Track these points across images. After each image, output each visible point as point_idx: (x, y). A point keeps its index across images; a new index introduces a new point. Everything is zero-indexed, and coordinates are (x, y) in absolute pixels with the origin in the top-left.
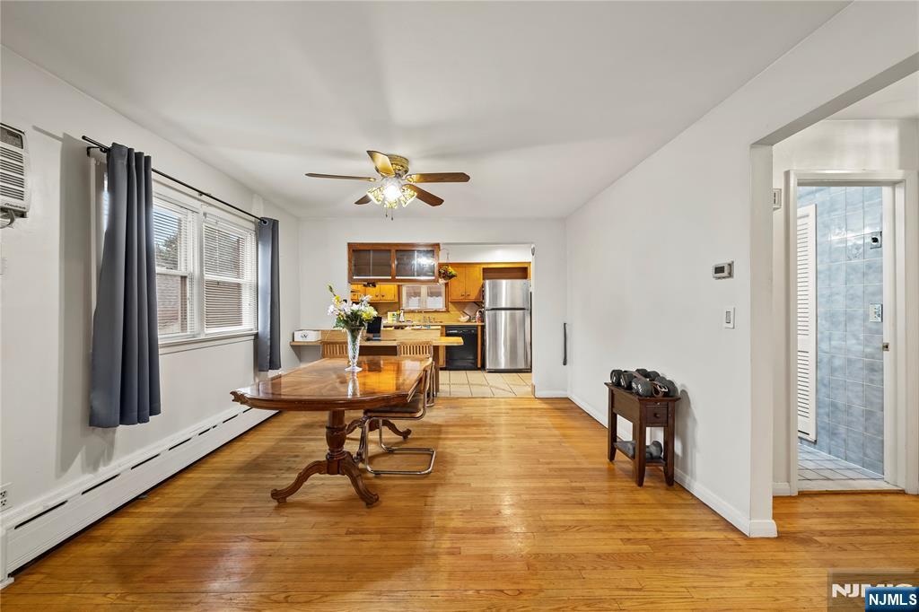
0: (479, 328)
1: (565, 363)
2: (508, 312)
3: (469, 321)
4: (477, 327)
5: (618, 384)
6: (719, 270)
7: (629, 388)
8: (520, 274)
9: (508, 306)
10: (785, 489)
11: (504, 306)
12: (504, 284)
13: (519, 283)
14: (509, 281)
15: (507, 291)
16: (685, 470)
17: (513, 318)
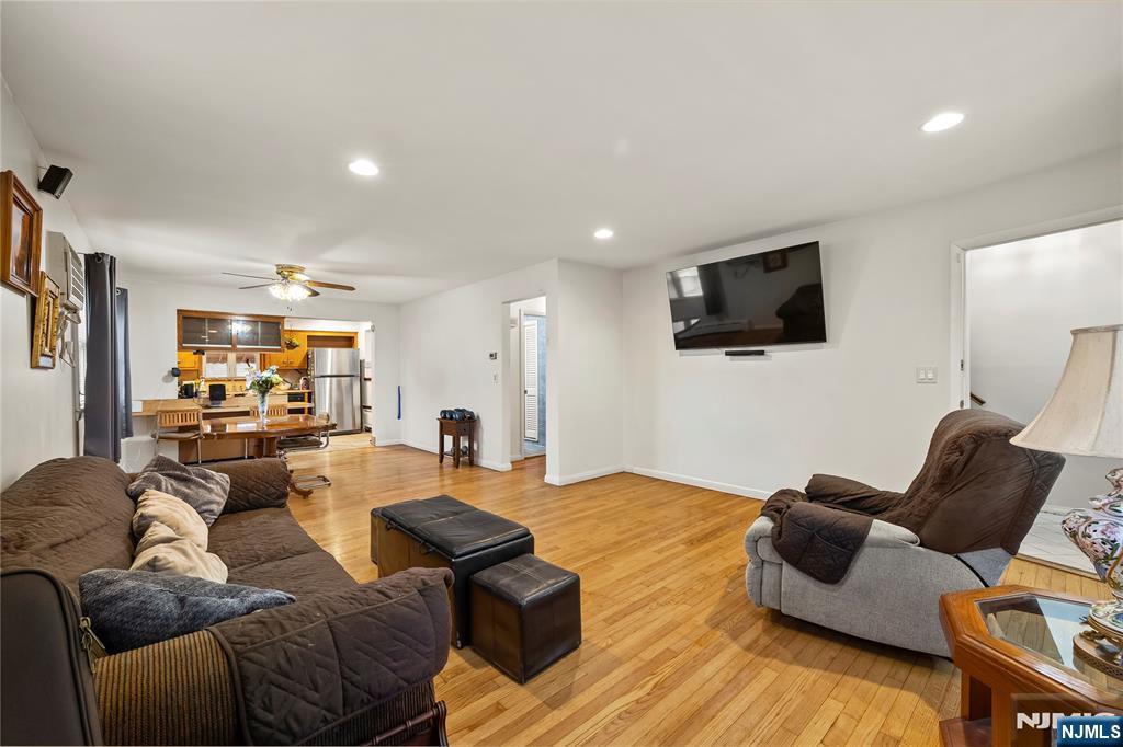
0: (306, 395)
1: (399, 418)
2: (334, 379)
3: (291, 388)
4: (303, 394)
5: (445, 417)
6: (491, 355)
7: (451, 418)
8: (344, 343)
9: (334, 373)
10: (518, 457)
11: (329, 373)
12: (330, 352)
13: (345, 352)
14: (335, 350)
15: (331, 359)
16: (478, 457)
17: (339, 385)
